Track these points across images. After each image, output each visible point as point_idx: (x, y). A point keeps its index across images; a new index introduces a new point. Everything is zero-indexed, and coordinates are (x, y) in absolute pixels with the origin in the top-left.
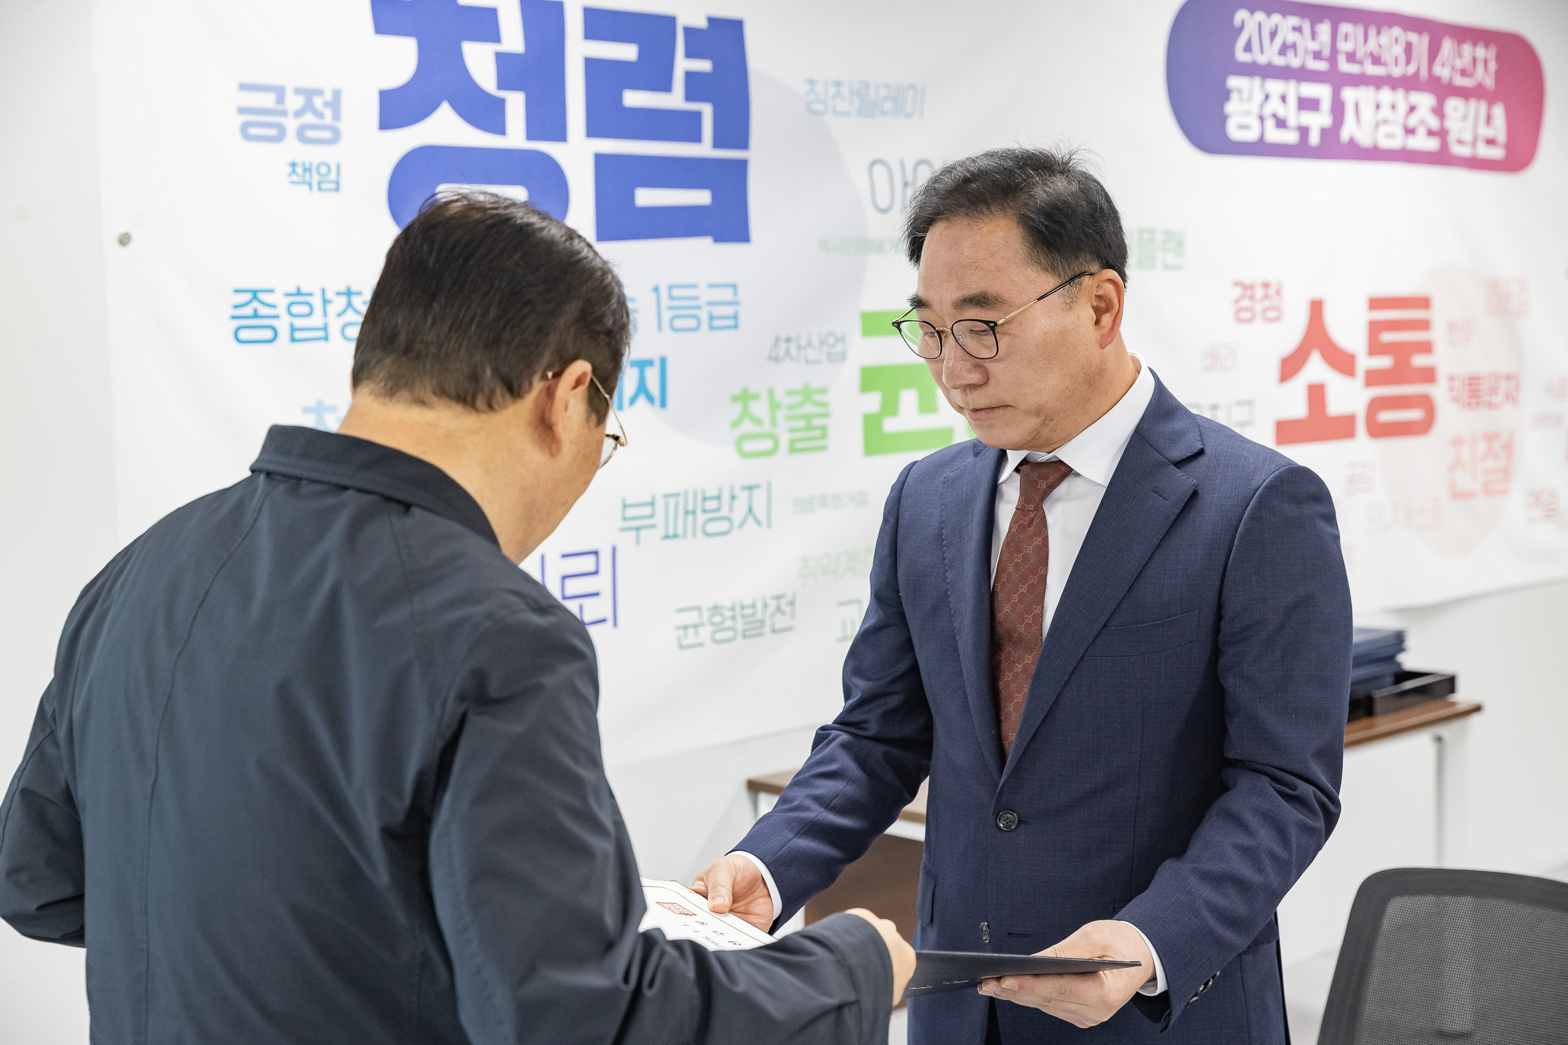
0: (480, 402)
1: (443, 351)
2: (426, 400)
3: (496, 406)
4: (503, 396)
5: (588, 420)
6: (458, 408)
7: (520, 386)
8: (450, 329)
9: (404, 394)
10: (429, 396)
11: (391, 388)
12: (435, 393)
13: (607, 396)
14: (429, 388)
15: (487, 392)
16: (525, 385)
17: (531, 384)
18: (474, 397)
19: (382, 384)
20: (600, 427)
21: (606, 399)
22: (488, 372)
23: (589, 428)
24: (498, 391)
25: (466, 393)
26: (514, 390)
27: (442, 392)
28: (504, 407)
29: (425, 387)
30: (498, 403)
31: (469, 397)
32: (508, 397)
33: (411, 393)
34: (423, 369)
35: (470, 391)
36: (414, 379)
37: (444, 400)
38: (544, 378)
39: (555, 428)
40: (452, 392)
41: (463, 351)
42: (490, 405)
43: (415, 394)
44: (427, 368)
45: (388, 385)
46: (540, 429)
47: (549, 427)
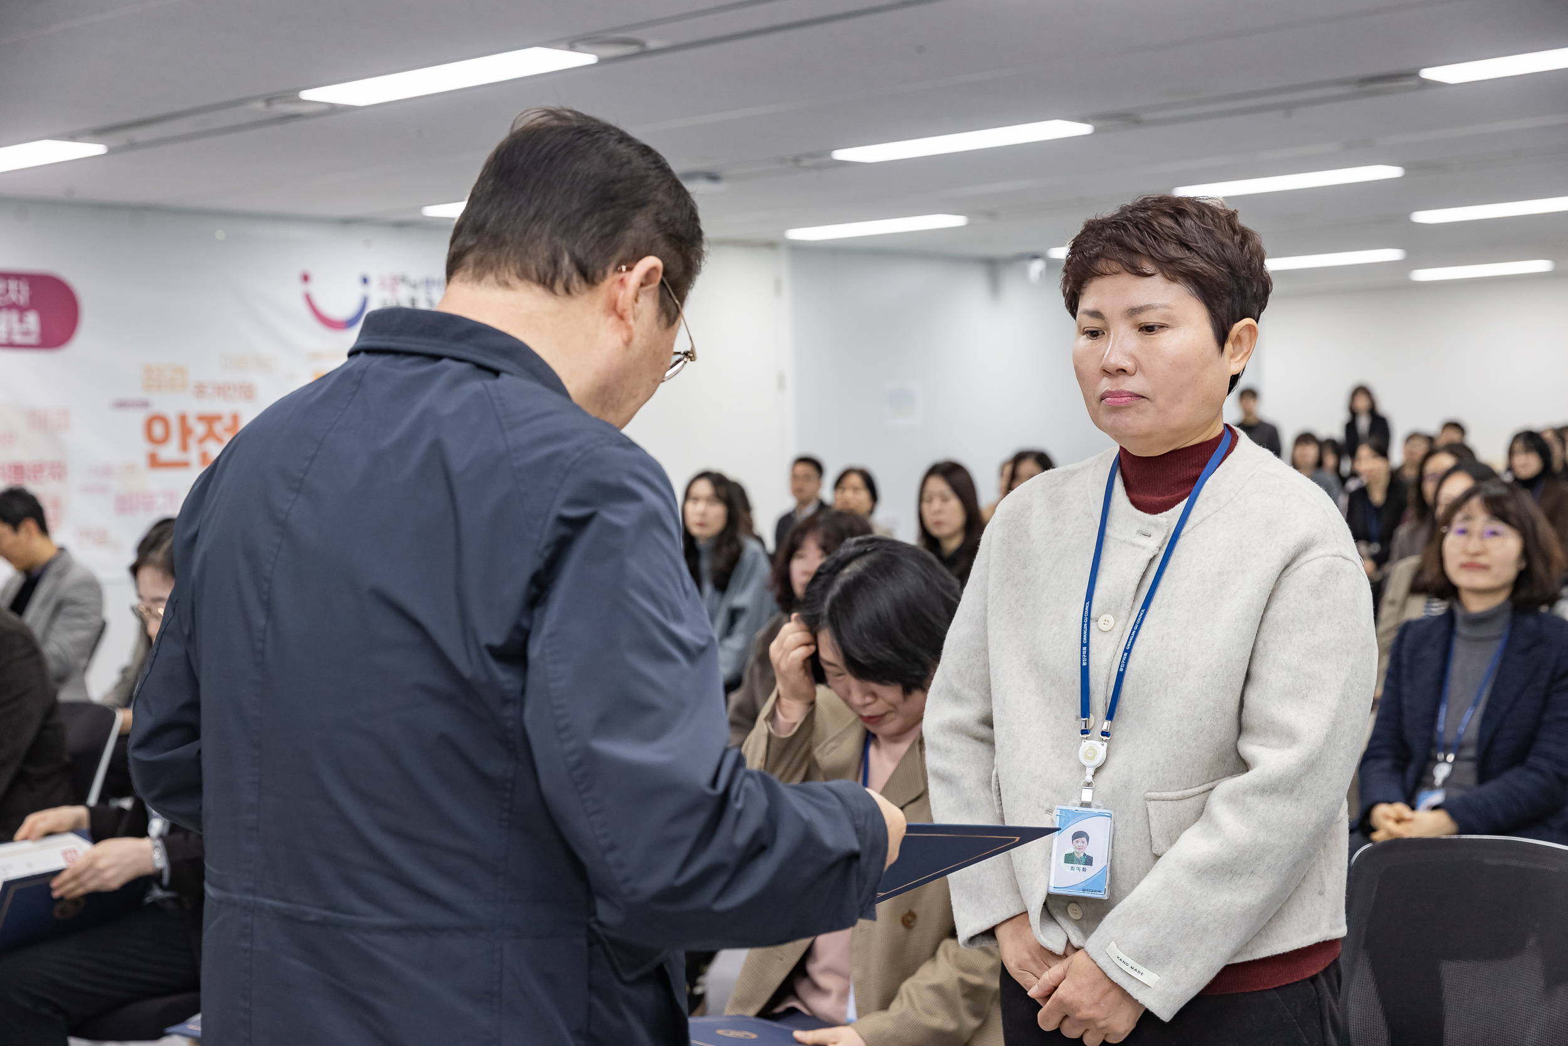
0: (559, 287)
1: (527, 238)
2: (510, 282)
3: (572, 290)
4: (579, 282)
5: (658, 320)
6: (539, 291)
7: (594, 274)
8: (533, 219)
9: (490, 278)
10: (514, 281)
11: (479, 274)
12: (518, 276)
13: (677, 302)
14: (513, 272)
15: (565, 277)
16: (599, 273)
17: (605, 274)
18: (553, 281)
19: (470, 271)
20: (670, 330)
21: (676, 305)
22: (566, 261)
23: (660, 327)
24: (575, 277)
25: (546, 276)
26: (589, 276)
27: (524, 275)
28: (581, 293)
29: (509, 272)
30: (575, 289)
31: (548, 281)
32: (583, 283)
33: (496, 276)
34: (508, 254)
35: (550, 276)
36: (499, 263)
37: (526, 281)
38: (617, 270)
39: (625, 314)
40: (534, 276)
41: (545, 238)
42: (567, 290)
43: (501, 278)
44: (512, 253)
45: (477, 271)
46: (613, 319)
47: (621, 317)
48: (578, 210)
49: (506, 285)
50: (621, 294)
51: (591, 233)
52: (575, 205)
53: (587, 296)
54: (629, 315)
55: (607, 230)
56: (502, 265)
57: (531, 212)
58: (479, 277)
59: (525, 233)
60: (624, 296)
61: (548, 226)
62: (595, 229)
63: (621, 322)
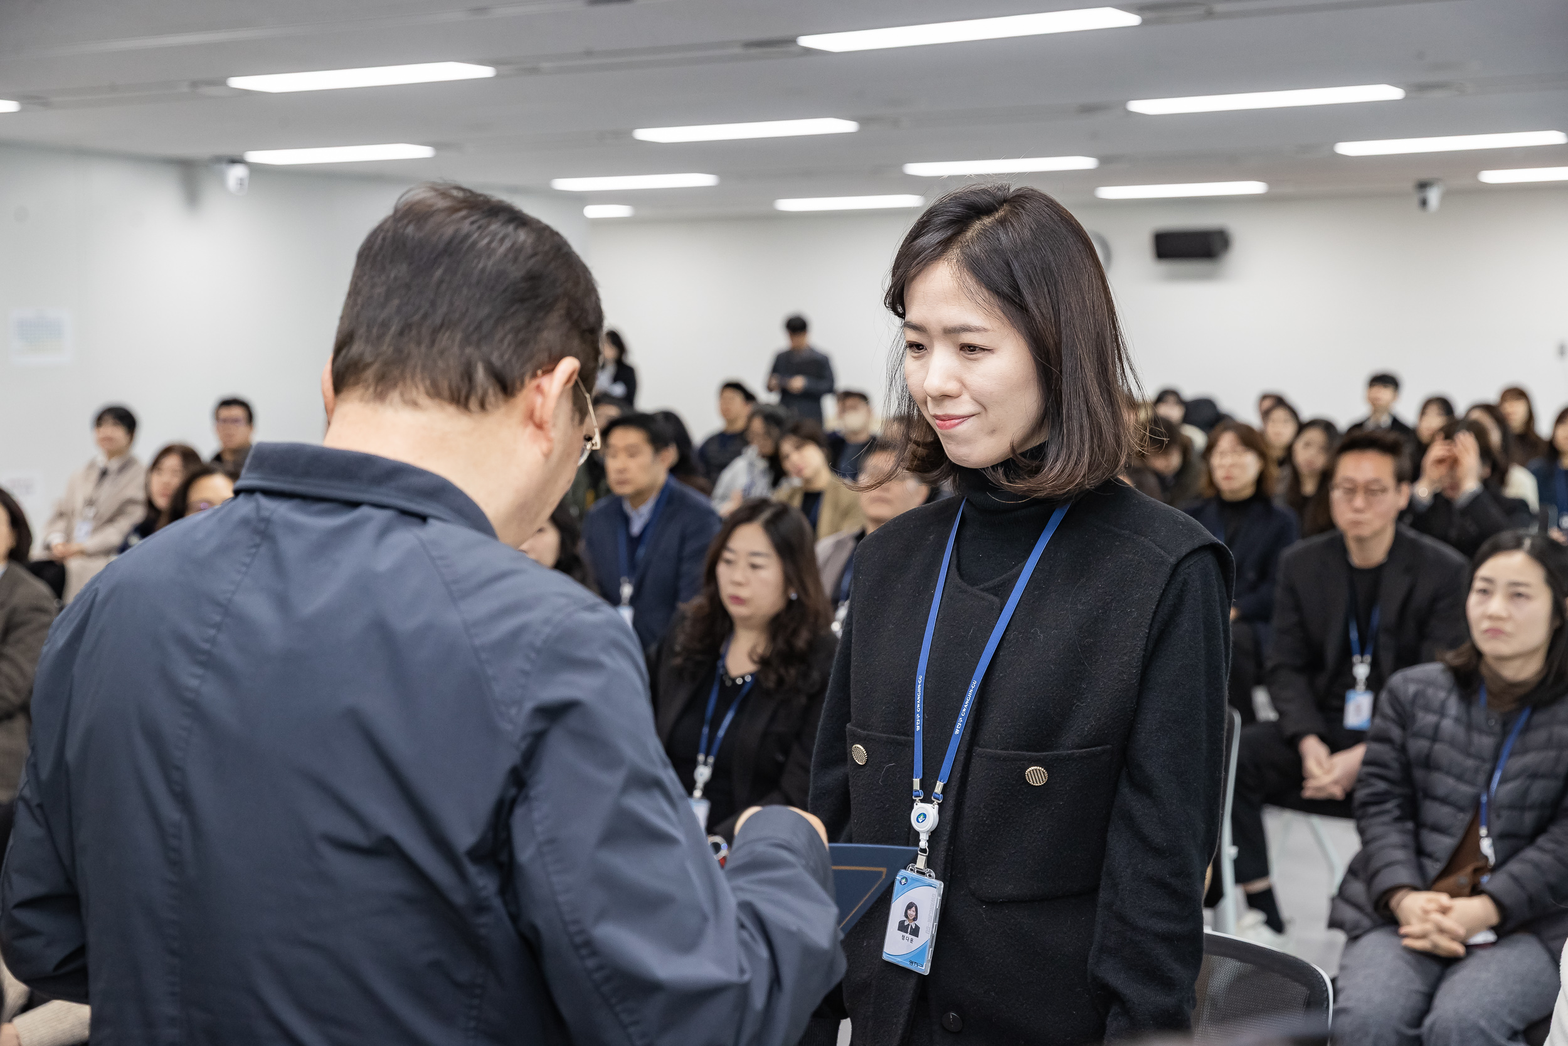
0: (474, 404)
1: (435, 350)
3: (488, 406)
4: (495, 395)
5: (572, 419)
6: (451, 410)
7: (512, 385)
8: (442, 325)
9: (395, 396)
10: (423, 400)
11: (381, 392)
12: (428, 394)
13: (587, 395)
14: (421, 388)
15: (480, 392)
16: (518, 384)
17: (522, 383)
18: (467, 398)
19: (371, 389)
20: (582, 426)
21: (588, 398)
22: (480, 374)
23: (573, 425)
24: (491, 391)
25: (459, 391)
26: (507, 387)
27: (435, 393)
28: (497, 407)
29: (417, 388)
30: (491, 403)
31: (462, 399)
32: (501, 396)
33: (402, 395)
34: (415, 367)
35: (463, 393)
36: (404, 379)
37: (437, 401)
38: (534, 376)
39: (546, 426)
40: (446, 393)
41: (456, 349)
42: (483, 405)
43: (407, 397)
44: (418, 370)
45: (379, 389)
46: (531, 429)
47: (540, 426)
48: (489, 316)
49: (415, 404)
50: (539, 400)
51: (506, 342)
52: (485, 311)
53: (503, 409)
54: (547, 426)
55: (521, 336)
56: (409, 382)
57: (438, 321)
58: (381, 396)
59: (433, 342)
60: (543, 405)
61: (459, 336)
62: (510, 337)
63: (539, 432)
